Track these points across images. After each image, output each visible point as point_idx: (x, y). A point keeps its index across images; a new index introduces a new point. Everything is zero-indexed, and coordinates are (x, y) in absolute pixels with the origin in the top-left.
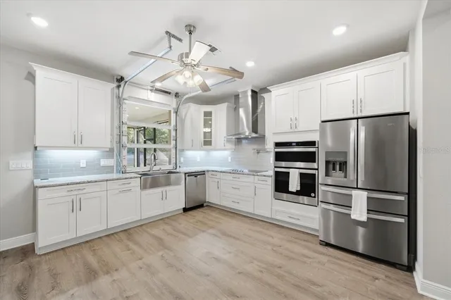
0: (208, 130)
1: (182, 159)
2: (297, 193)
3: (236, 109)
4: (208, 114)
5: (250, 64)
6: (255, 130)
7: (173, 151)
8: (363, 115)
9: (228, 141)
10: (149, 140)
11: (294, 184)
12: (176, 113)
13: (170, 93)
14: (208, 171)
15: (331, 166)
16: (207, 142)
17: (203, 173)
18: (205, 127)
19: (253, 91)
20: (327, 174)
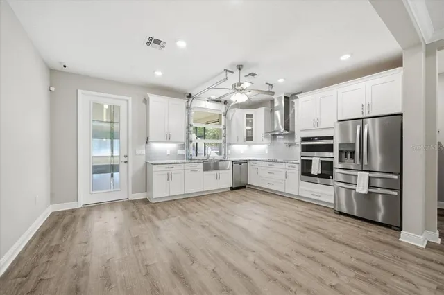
0: (249, 128)
1: (229, 152)
2: (319, 176)
3: (272, 111)
4: (250, 116)
5: (281, 80)
6: (287, 128)
7: (223, 145)
8: (371, 115)
9: (266, 137)
10: (199, 137)
11: (316, 169)
12: (225, 116)
13: (220, 102)
14: (250, 160)
15: (343, 155)
16: (250, 138)
17: (246, 162)
18: (247, 125)
19: (285, 97)
20: (340, 161)
